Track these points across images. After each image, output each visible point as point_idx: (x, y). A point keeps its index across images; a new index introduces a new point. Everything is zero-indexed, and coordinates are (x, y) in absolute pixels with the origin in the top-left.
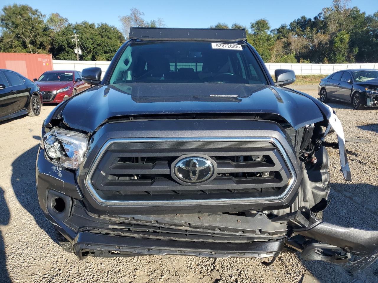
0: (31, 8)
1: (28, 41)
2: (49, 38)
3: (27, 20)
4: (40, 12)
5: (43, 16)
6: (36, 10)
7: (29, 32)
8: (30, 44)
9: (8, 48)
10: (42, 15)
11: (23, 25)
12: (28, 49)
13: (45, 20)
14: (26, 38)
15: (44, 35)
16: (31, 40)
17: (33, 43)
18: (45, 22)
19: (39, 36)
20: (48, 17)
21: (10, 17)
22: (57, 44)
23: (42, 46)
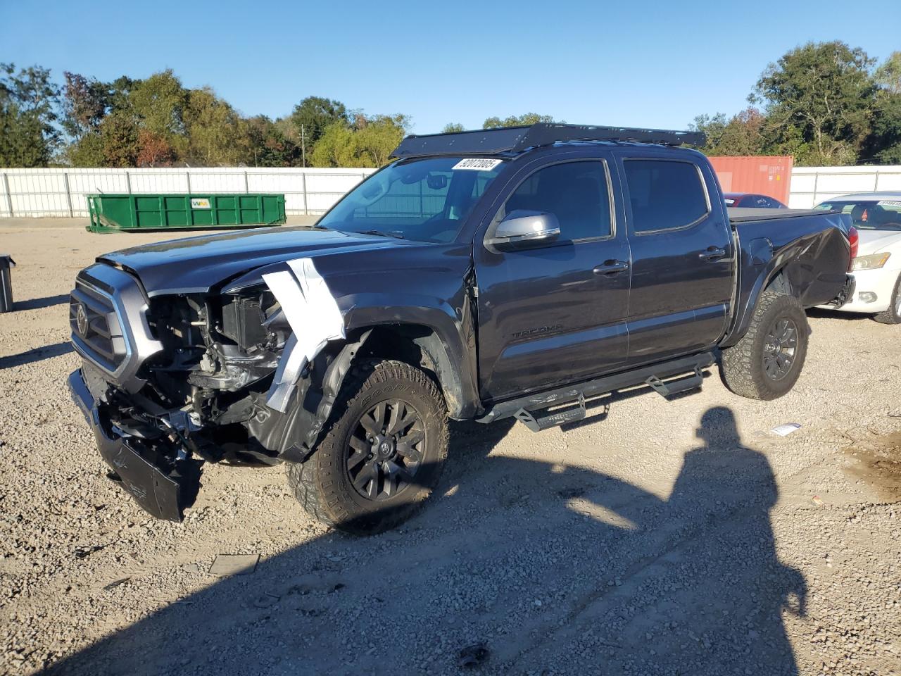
0: (844, 49)
1: (818, 122)
2: (868, 112)
3: (826, 77)
4: (863, 54)
5: (870, 61)
6: (857, 51)
7: (827, 103)
8: (821, 132)
9: (772, 143)
10: (868, 60)
11: (815, 89)
12: (814, 142)
13: (871, 71)
14: (815, 118)
15: (858, 108)
16: (826, 122)
17: (828, 128)
18: (870, 75)
19: (846, 111)
20: (882, 62)
21: (791, 75)
22: (884, 127)
23: (847, 134)
